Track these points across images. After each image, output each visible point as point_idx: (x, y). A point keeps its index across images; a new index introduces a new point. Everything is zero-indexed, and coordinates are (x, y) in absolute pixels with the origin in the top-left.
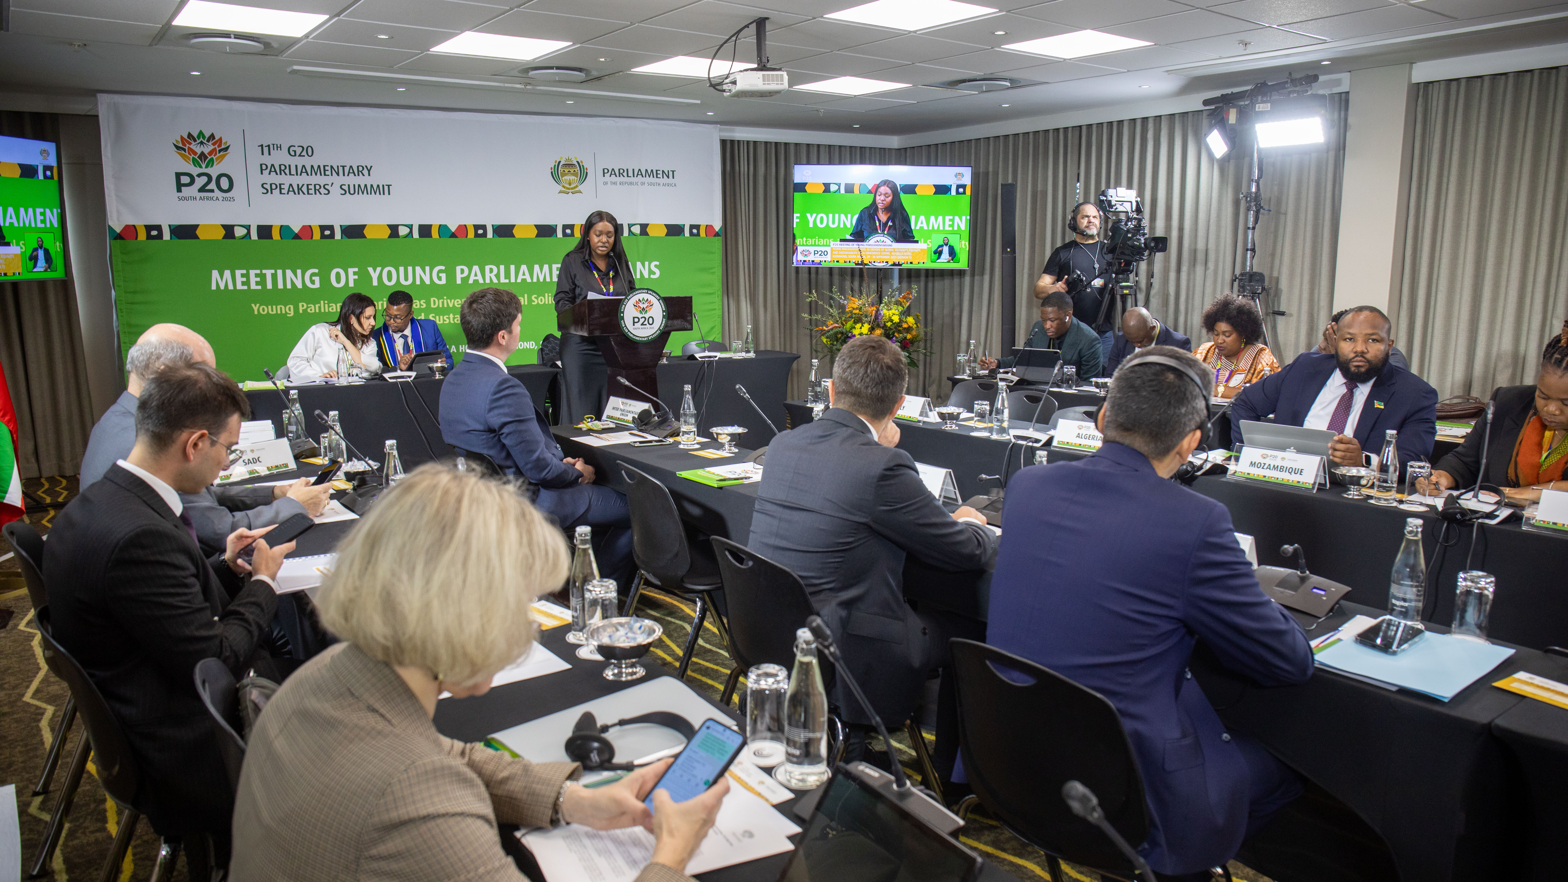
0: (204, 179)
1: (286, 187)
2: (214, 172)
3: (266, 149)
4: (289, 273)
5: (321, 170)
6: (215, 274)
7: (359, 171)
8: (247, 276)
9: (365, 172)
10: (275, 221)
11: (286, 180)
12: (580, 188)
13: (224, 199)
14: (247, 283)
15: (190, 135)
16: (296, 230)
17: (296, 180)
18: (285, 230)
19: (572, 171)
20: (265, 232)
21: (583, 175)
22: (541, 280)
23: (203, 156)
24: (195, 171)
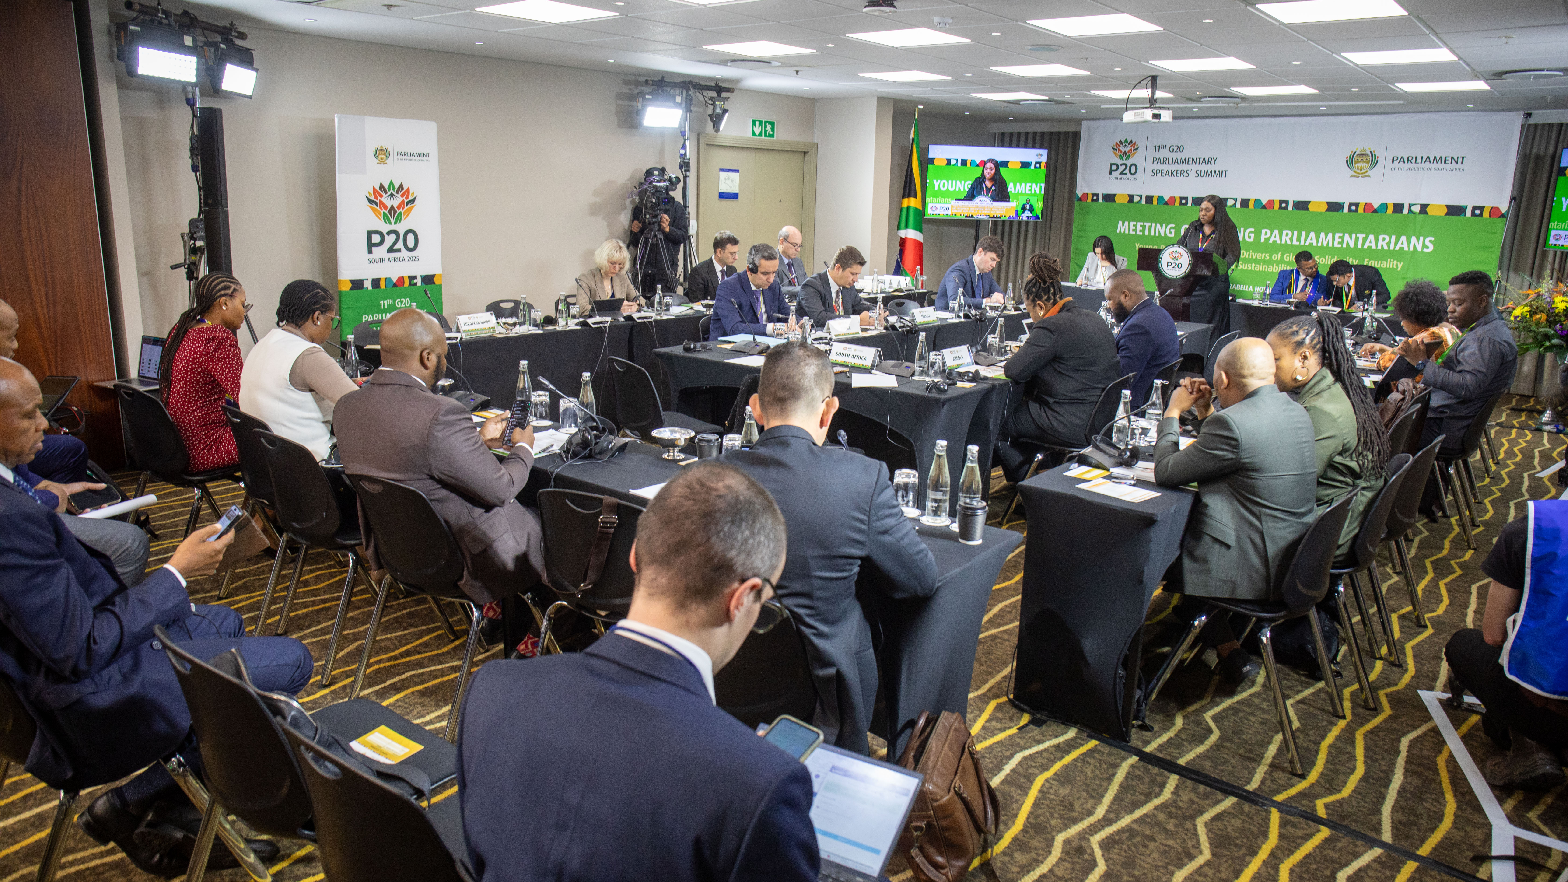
0: (1124, 167)
1: (1164, 172)
2: (1129, 163)
3: (1157, 148)
4: (1158, 225)
5: (1186, 161)
6: (1120, 223)
7: (1208, 161)
8: (1136, 226)
9: (1213, 162)
10: (1156, 193)
11: (1165, 167)
12: (1370, 173)
13: (1132, 179)
14: (1135, 230)
15: (1121, 142)
16: (1166, 199)
17: (1171, 168)
18: (1160, 198)
19: (1364, 159)
20: (1149, 199)
21: (1374, 161)
22: (1325, 245)
23: (1125, 154)
24: (1119, 162)
